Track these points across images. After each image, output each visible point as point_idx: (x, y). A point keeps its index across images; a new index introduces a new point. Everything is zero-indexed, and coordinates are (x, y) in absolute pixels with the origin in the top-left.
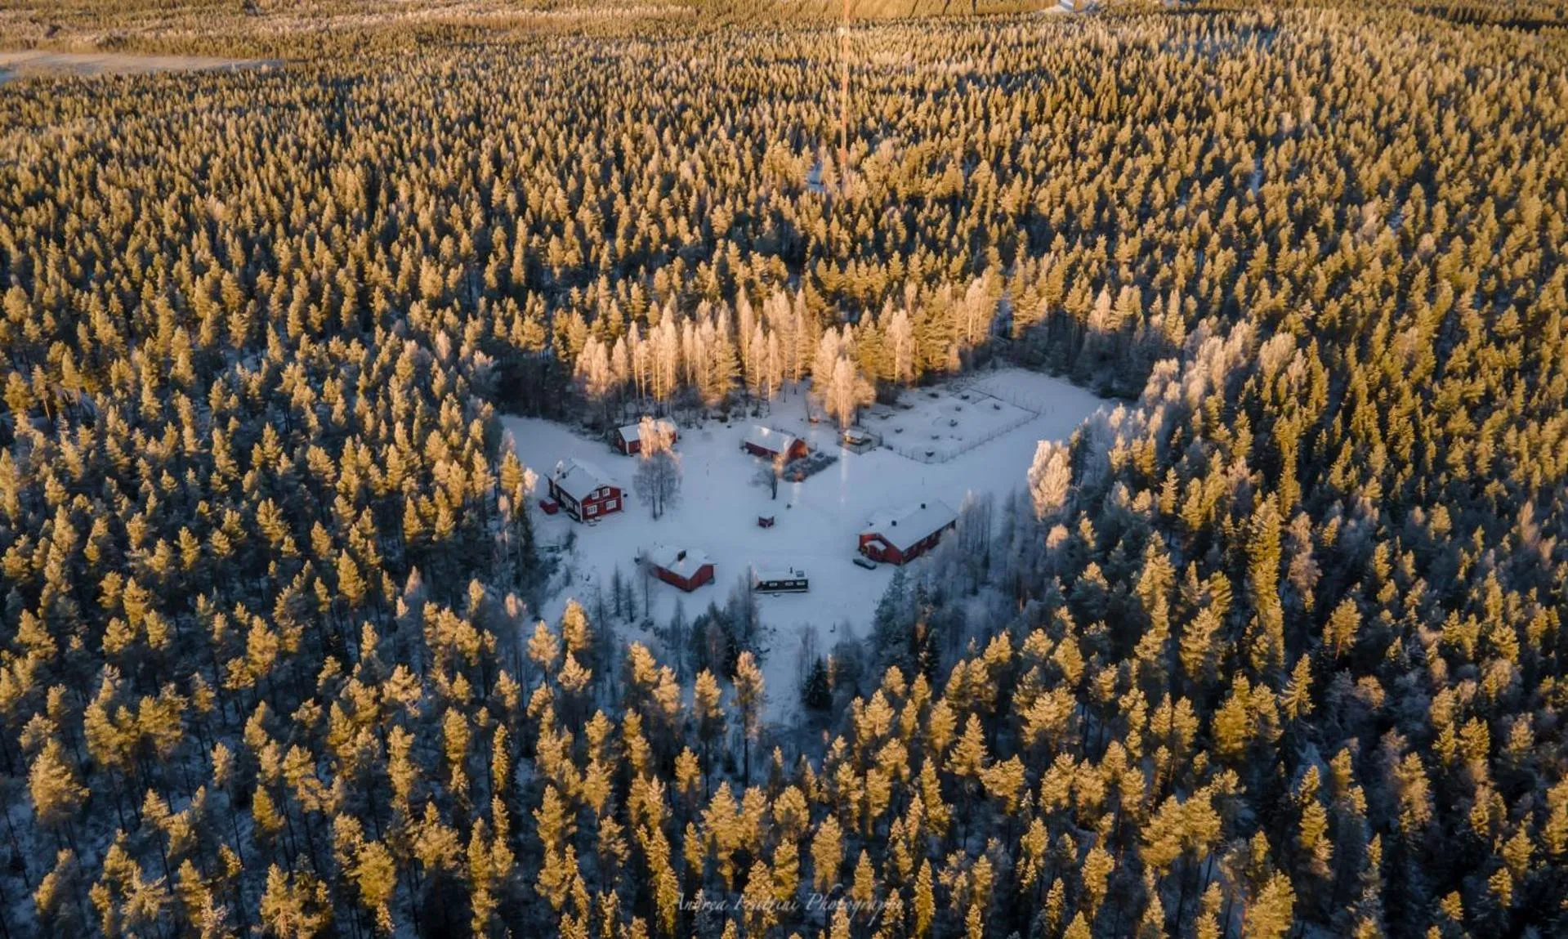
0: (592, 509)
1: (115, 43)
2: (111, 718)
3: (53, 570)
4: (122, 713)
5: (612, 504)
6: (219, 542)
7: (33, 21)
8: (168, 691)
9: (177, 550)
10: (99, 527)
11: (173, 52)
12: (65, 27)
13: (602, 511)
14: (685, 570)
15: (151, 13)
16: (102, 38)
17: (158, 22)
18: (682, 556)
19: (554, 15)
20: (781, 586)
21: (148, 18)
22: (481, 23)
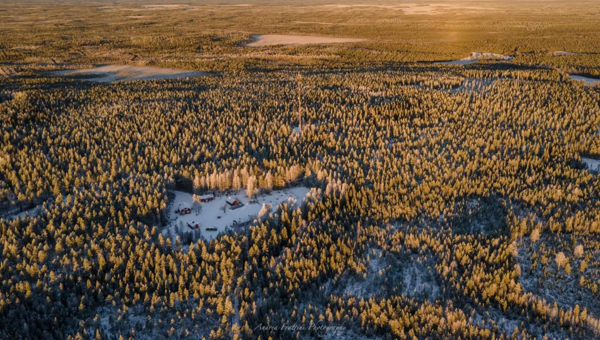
0: (184, 213)
1: (152, 63)
2: (71, 239)
3: (70, 216)
4: (73, 238)
5: (188, 212)
6: (101, 213)
7: (129, 54)
8: (81, 236)
9: (92, 214)
10: (80, 210)
11: (168, 67)
12: (139, 56)
13: (186, 213)
14: (193, 225)
15: (166, 51)
16: (148, 62)
17: (167, 55)
18: (193, 222)
19: (294, 56)
20: (211, 229)
21: (165, 53)
22: (271, 59)
